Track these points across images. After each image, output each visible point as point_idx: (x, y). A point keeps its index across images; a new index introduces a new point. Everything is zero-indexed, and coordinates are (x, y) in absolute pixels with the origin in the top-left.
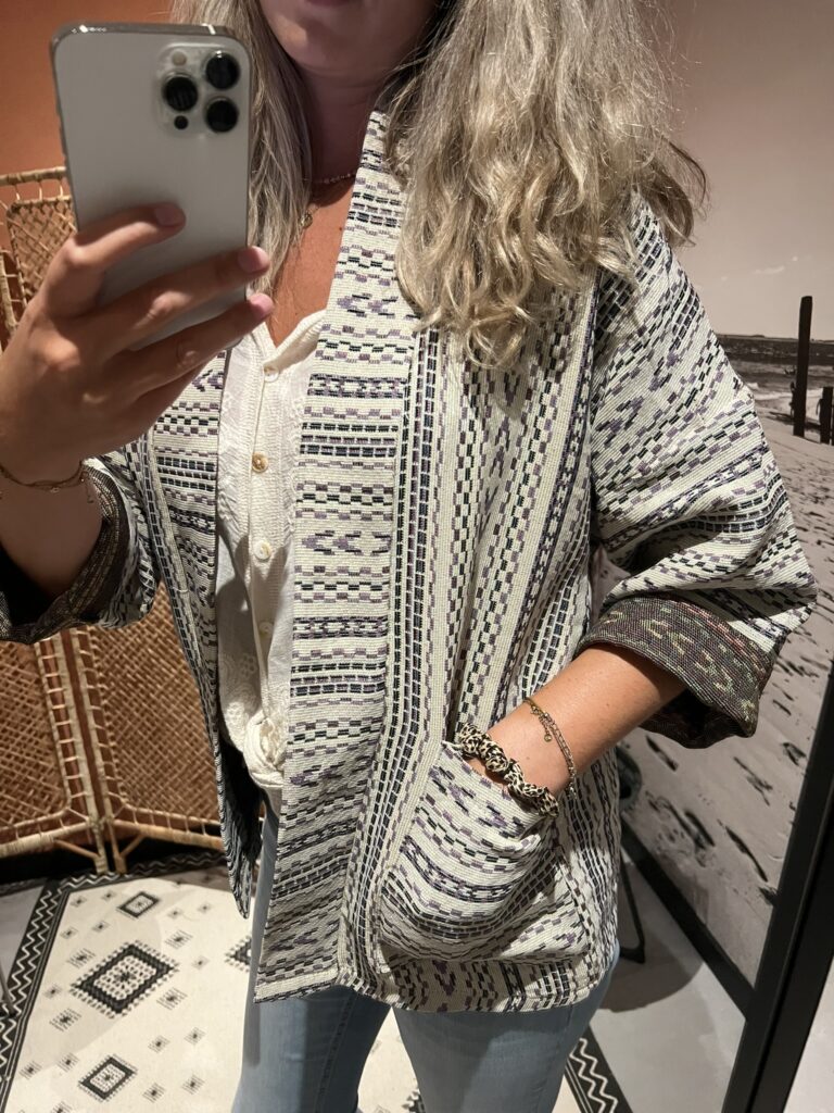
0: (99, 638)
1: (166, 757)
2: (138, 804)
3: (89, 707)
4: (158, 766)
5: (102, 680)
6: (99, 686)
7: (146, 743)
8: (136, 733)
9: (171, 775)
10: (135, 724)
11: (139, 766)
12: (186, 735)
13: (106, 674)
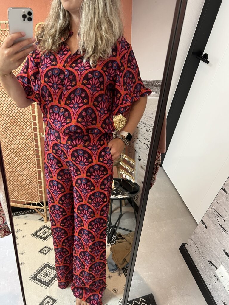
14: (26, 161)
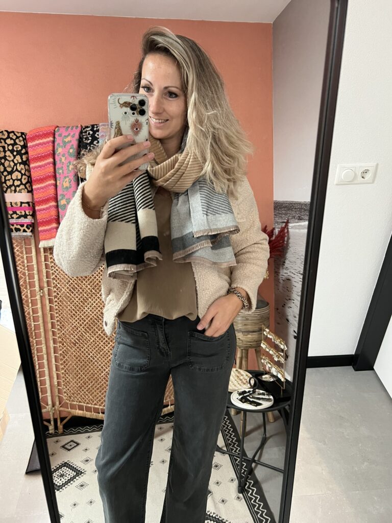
0: (61, 323)
1: (86, 378)
2: (71, 400)
3: (53, 355)
4: (81, 382)
5: (60, 342)
6: (58, 345)
7: (77, 371)
8: (73, 367)
9: (87, 386)
10: (73, 362)
11: (73, 382)
12: (96, 367)
13: (63, 340)
14: (102, 339)
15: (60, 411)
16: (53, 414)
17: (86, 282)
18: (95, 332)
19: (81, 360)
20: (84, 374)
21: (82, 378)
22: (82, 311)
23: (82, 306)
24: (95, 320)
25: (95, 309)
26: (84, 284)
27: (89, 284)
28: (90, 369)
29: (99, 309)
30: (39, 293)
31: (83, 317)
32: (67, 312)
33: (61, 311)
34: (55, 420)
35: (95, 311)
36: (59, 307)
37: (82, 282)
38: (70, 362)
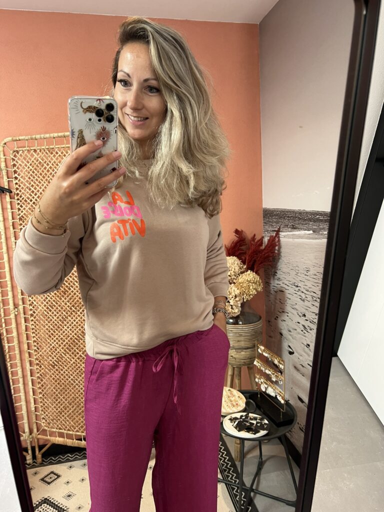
0: (38, 344)
1: (66, 402)
2: (50, 426)
3: (29, 378)
4: (62, 406)
5: (38, 364)
6: (36, 367)
7: (57, 395)
8: (52, 390)
9: (68, 412)
10: (52, 386)
11: (52, 407)
12: (77, 391)
13: (40, 362)
15: (38, 439)
16: (31, 442)
17: (65, 299)
18: (75, 353)
19: (61, 383)
20: (64, 398)
21: (62, 402)
22: (61, 330)
23: (61, 325)
24: (75, 340)
25: (75, 327)
26: (63, 301)
27: (68, 302)
28: (71, 393)
29: (80, 327)
30: (14, 311)
31: (62, 336)
32: (45, 331)
33: (38, 331)
34: (33, 449)
35: (75, 330)
36: (35, 327)
37: (61, 299)
38: (49, 386)
